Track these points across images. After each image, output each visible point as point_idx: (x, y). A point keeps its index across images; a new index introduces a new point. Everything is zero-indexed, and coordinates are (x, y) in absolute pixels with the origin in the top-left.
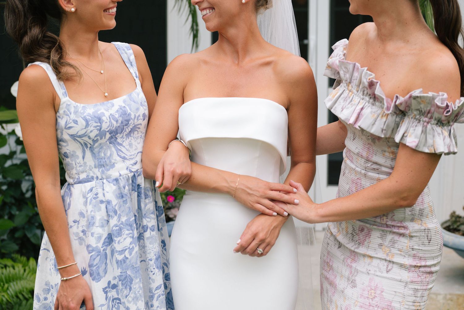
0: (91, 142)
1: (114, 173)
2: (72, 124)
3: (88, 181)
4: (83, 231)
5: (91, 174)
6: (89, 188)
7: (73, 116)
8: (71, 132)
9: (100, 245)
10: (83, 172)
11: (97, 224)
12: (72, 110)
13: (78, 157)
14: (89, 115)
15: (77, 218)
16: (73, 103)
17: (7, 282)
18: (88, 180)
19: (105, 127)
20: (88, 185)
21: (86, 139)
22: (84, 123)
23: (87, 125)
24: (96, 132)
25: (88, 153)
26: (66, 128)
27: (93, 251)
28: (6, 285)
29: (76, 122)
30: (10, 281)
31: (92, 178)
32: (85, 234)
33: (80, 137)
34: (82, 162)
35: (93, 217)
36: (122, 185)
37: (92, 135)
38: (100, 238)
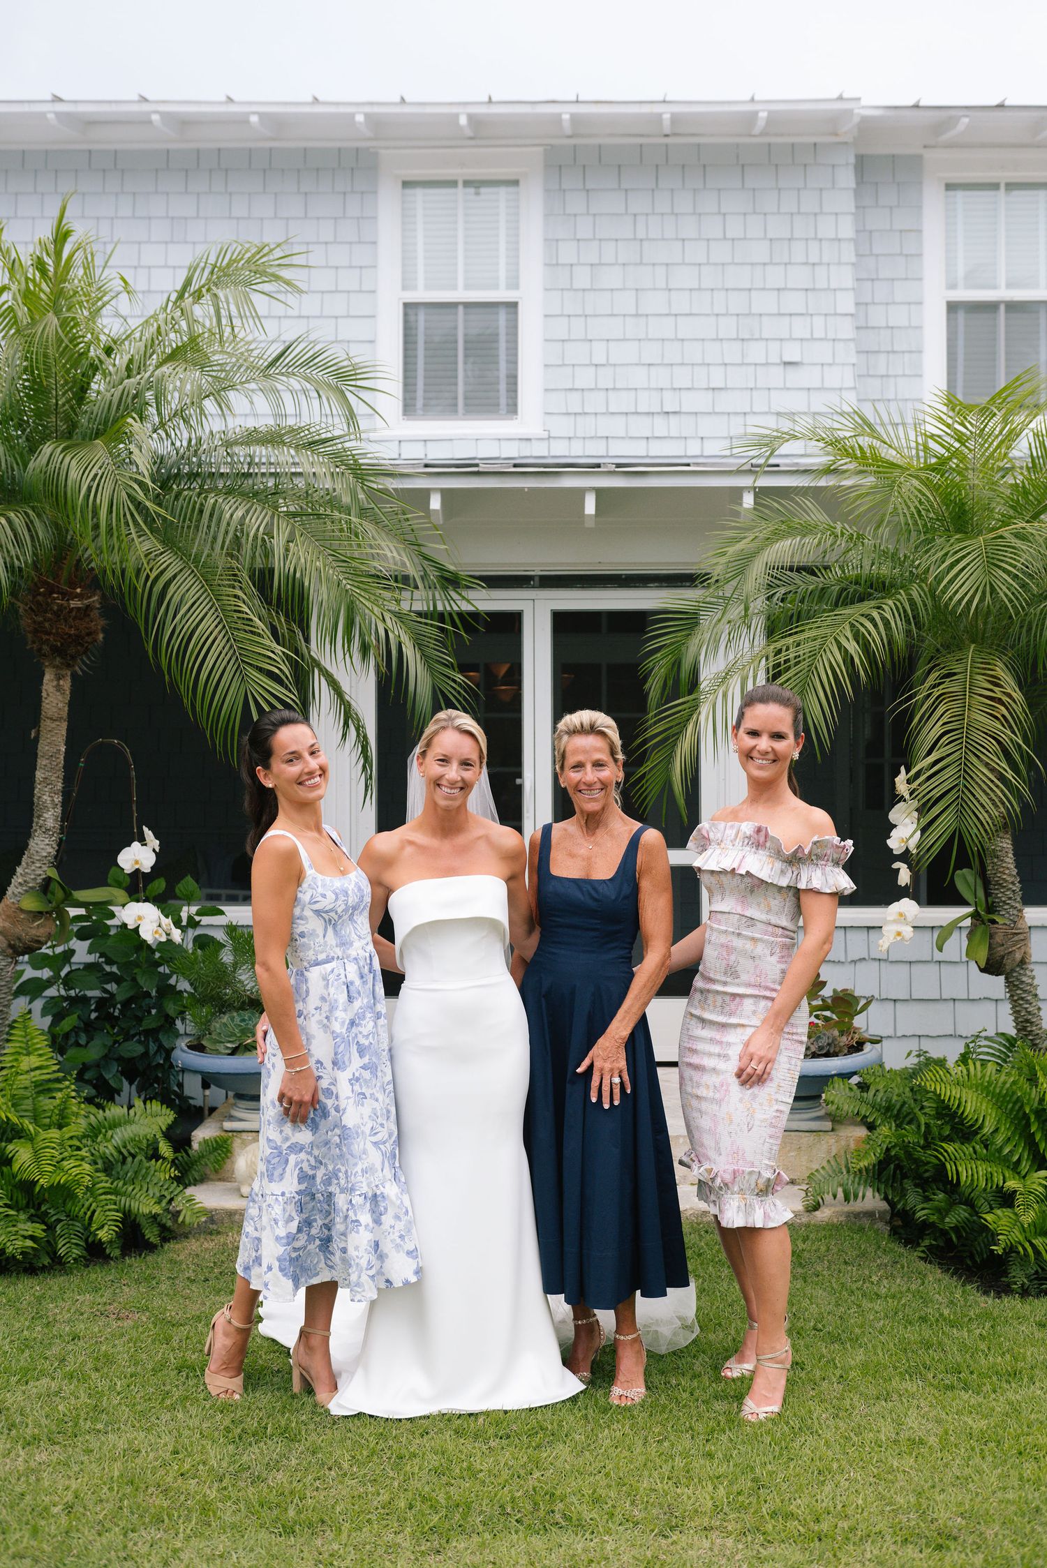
0: (336, 917)
1: (353, 952)
2: (320, 898)
3: (328, 962)
4: (327, 1018)
5: (332, 954)
6: (330, 970)
7: (320, 890)
8: (316, 907)
9: (344, 1031)
10: (322, 952)
11: (341, 1008)
12: (319, 884)
13: (318, 936)
14: (337, 888)
15: (318, 1003)
16: (320, 877)
17: (110, 1129)
18: (328, 960)
19: (350, 903)
20: (329, 967)
21: (332, 914)
22: (334, 897)
23: (337, 899)
24: (343, 907)
25: (330, 930)
26: (310, 903)
27: (337, 1037)
28: (110, 1133)
29: (324, 896)
30: (115, 1127)
31: (333, 958)
32: (328, 1020)
33: (327, 912)
34: (322, 941)
35: (336, 1001)
36: (361, 964)
37: (339, 910)
38: (343, 1023)
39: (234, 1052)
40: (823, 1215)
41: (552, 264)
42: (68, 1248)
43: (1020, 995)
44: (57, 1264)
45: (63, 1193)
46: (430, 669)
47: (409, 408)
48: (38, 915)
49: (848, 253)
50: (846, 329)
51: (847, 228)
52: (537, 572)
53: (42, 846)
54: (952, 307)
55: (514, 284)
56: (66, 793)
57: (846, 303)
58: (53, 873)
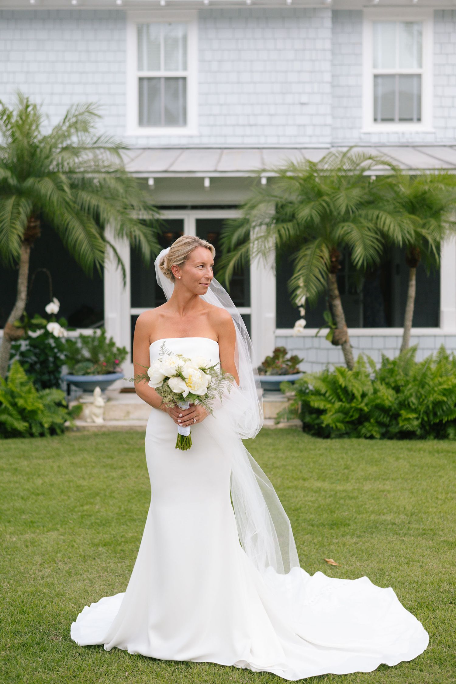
30: (47, 396)
39: (84, 375)
40: (281, 426)
41: (202, 61)
42: (35, 430)
43: (347, 353)
44: (32, 435)
45: (34, 412)
46: (150, 245)
47: (141, 122)
48: (18, 328)
49: (329, 55)
50: (327, 88)
51: (328, 45)
52: (190, 204)
53: (21, 304)
54: (376, 76)
55: (185, 68)
56: (28, 287)
57: (327, 77)
58: (25, 313)
